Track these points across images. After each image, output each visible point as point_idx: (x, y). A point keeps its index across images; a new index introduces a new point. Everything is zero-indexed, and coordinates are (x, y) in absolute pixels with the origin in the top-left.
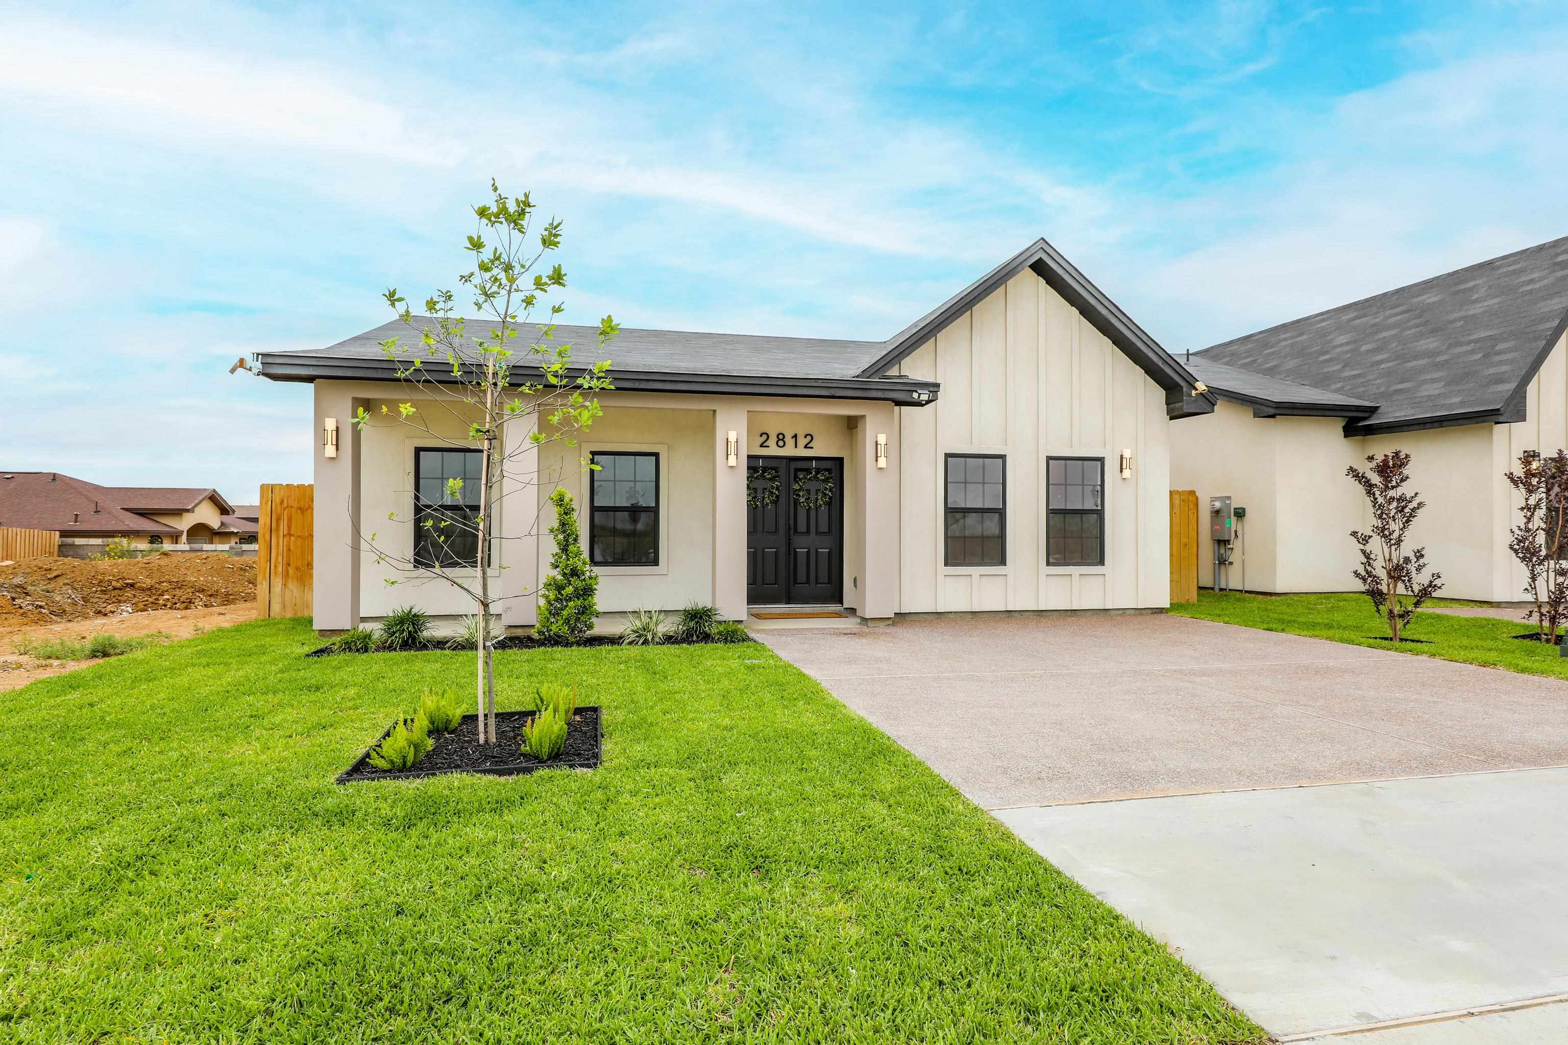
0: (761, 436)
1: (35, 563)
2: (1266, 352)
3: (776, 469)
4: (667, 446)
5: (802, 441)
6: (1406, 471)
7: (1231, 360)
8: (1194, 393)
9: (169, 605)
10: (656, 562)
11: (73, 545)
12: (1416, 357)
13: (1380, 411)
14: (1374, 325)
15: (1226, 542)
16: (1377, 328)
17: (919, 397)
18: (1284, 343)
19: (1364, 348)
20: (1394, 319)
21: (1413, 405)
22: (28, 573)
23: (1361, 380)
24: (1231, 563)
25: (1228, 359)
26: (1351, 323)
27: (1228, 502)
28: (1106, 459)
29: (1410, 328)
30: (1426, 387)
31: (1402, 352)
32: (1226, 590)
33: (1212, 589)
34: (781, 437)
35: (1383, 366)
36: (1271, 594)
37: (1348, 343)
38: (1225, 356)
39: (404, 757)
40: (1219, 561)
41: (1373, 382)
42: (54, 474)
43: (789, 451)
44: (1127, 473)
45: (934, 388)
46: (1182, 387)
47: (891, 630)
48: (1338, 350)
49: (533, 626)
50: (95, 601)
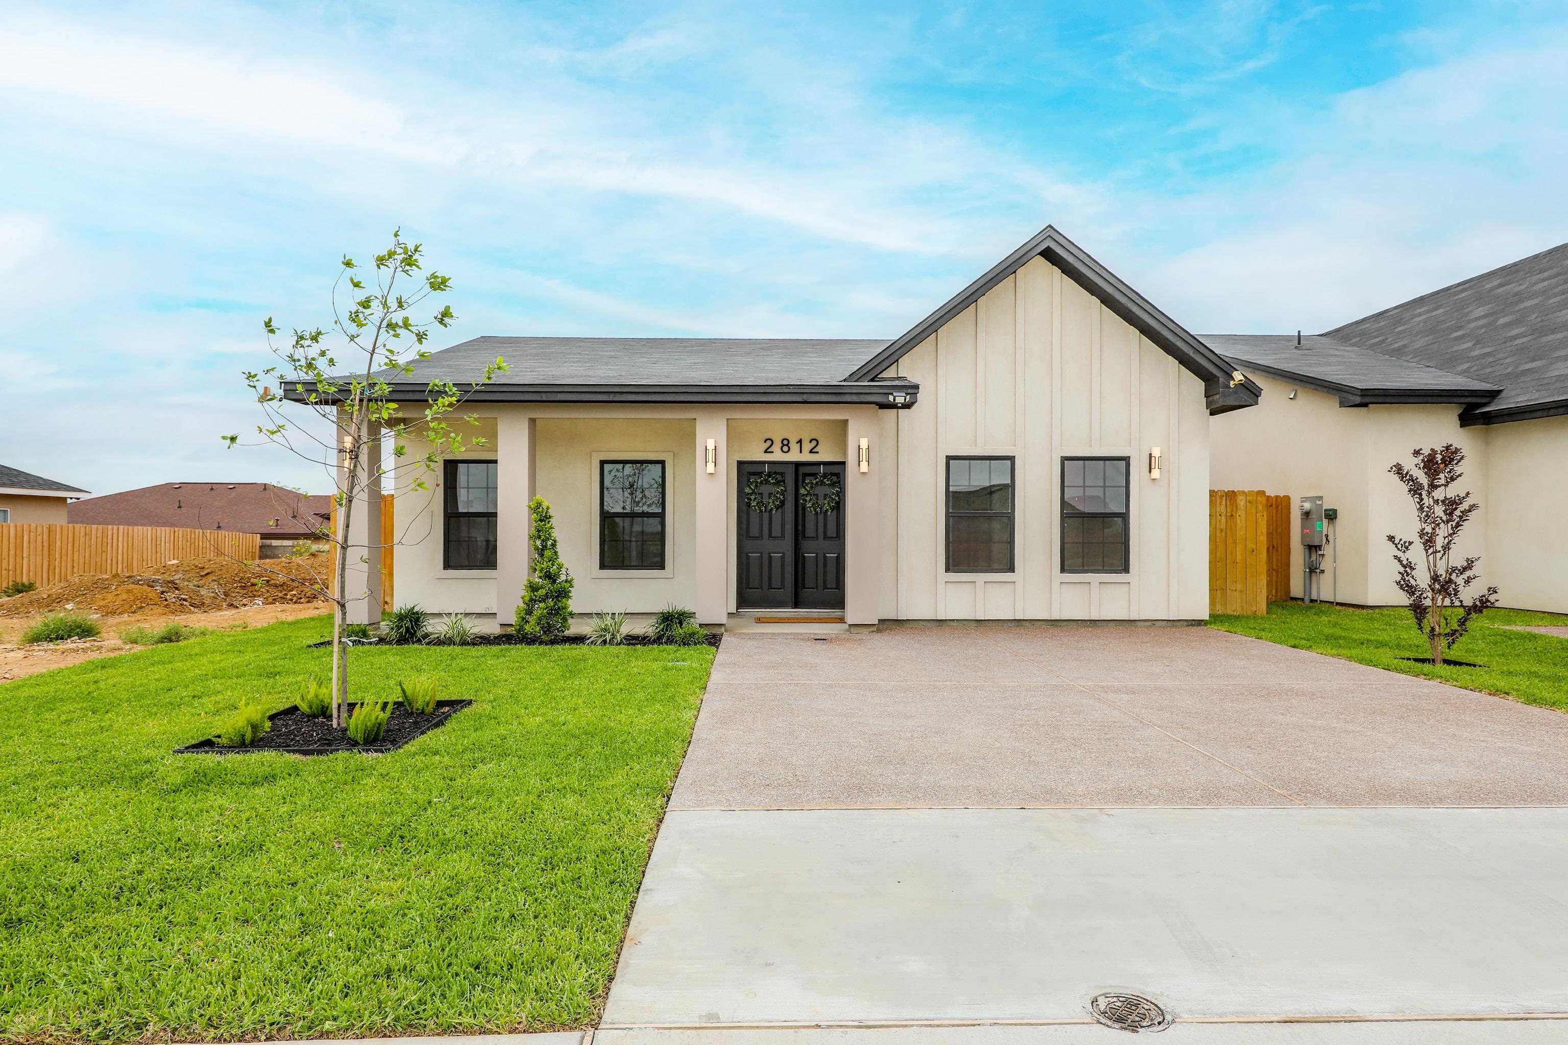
0: (765, 442)
1: (193, 562)
2: (1397, 330)
3: (782, 474)
4: (672, 454)
5: (807, 447)
6: (1458, 469)
7: (1361, 340)
8: (1232, 383)
9: (295, 599)
10: (662, 566)
11: (270, 546)
12: (1553, 331)
13: (1503, 395)
14: (1516, 294)
15: (1319, 547)
16: (1519, 297)
17: (894, 400)
18: (1418, 319)
19: (1502, 321)
20: (1541, 285)
21: (1540, 388)
22: (186, 571)
23: (1491, 359)
24: (1323, 571)
25: (1358, 339)
26: (1493, 293)
27: (1318, 502)
28: (1131, 459)
29: (1555, 295)
30: (1560, 365)
31: (1541, 324)
32: (1316, 601)
33: (1302, 600)
34: (785, 442)
35: (1517, 342)
36: (1363, 607)
37: (1485, 316)
38: (1355, 337)
39: (243, 736)
40: (1310, 568)
41: (1502, 361)
42: (265, 485)
43: (794, 456)
44: (1156, 473)
45: (913, 389)
46: (1218, 378)
47: (877, 636)
48: (1472, 325)
49: (511, 625)
50: (234, 595)
